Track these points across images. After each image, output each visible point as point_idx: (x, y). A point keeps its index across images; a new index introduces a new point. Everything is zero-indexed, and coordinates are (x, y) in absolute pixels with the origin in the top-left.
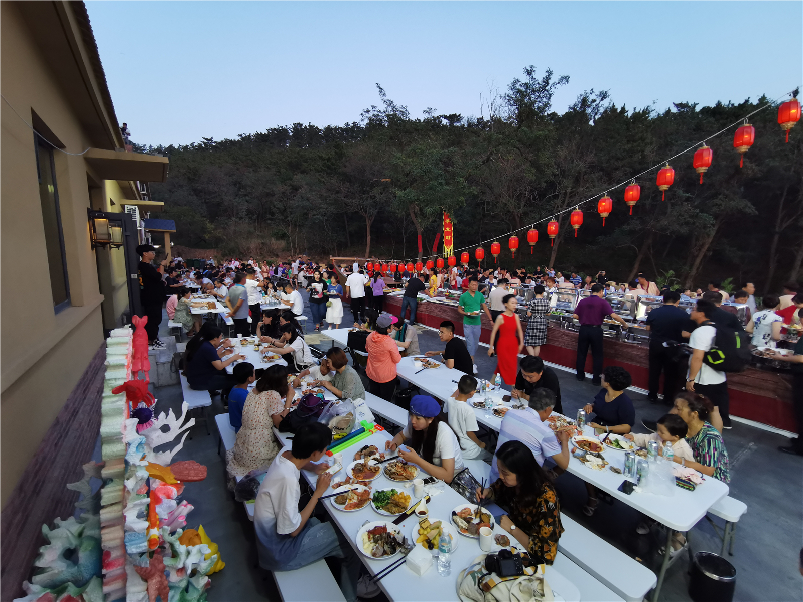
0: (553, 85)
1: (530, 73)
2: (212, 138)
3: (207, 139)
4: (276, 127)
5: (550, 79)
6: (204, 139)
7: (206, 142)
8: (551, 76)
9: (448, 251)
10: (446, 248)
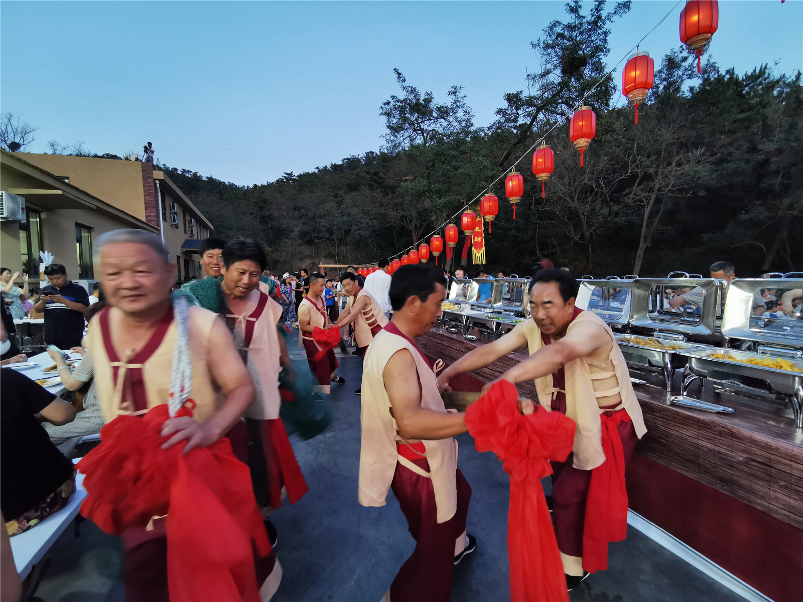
0: (608, 18)
1: (574, 10)
2: (292, 172)
3: (287, 174)
4: (349, 157)
5: (602, 9)
6: (285, 173)
7: (287, 176)
8: (603, 5)
9: (479, 255)
10: (475, 252)
